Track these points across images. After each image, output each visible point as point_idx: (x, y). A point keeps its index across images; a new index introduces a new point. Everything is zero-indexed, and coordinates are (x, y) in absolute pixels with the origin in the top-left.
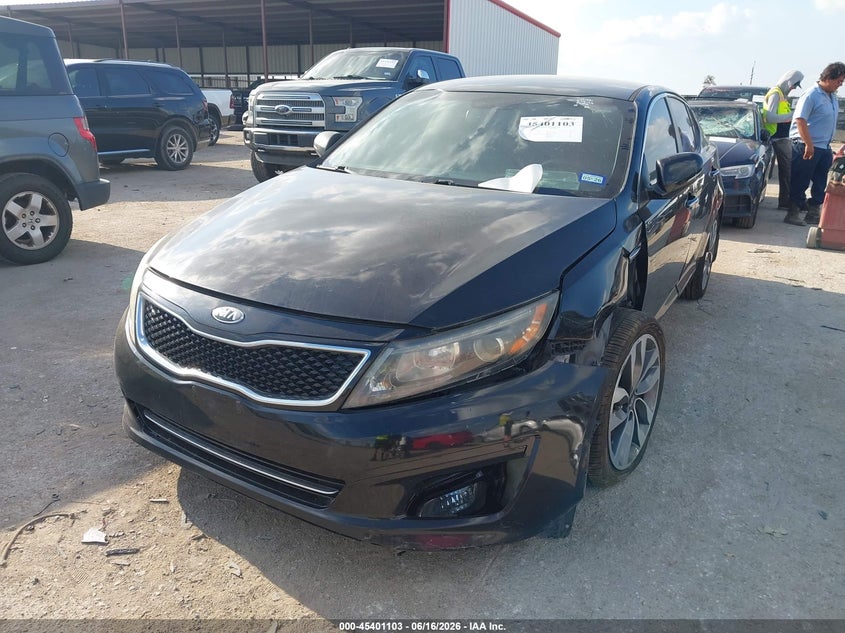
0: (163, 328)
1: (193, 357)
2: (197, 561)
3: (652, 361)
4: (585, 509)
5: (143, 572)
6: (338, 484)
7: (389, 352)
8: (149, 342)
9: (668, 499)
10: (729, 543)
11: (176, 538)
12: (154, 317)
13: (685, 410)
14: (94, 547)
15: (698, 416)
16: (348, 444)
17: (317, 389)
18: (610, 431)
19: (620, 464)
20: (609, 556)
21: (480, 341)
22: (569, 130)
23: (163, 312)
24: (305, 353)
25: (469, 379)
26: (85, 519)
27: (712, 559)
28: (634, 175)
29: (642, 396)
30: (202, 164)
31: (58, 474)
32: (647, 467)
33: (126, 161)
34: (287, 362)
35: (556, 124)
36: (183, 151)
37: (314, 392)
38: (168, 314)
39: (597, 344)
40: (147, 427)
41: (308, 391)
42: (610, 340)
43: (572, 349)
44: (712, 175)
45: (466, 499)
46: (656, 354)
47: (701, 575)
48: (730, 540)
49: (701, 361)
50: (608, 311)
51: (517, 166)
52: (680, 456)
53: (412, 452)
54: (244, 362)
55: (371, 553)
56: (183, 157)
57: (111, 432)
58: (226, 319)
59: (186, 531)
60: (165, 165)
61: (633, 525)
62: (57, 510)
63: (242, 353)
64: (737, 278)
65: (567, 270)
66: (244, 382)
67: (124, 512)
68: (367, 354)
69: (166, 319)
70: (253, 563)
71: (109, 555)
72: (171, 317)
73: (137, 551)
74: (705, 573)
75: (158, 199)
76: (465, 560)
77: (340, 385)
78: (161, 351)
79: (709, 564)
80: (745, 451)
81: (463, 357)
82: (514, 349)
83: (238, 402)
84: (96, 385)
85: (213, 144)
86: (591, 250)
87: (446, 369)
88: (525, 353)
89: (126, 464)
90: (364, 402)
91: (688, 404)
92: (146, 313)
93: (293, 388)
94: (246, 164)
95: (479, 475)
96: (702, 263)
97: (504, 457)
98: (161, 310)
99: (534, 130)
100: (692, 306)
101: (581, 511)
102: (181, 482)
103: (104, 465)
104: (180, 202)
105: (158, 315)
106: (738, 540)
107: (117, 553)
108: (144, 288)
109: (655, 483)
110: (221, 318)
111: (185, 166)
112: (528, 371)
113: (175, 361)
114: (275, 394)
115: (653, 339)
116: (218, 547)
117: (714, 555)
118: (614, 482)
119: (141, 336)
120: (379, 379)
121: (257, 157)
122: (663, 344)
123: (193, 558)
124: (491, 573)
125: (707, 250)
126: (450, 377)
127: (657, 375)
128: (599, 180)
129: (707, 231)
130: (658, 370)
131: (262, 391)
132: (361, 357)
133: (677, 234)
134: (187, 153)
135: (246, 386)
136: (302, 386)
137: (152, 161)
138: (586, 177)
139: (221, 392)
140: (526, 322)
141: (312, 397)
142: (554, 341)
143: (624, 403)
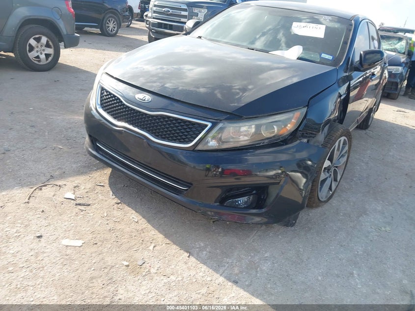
0: (110, 101)
1: (124, 117)
2: (117, 213)
3: (344, 151)
4: (303, 215)
5: (92, 214)
6: (189, 185)
7: (220, 125)
8: (102, 108)
9: (343, 217)
10: (371, 241)
11: (108, 202)
12: (106, 96)
13: (355, 179)
14: (69, 200)
15: (361, 182)
16: (194, 167)
17: (184, 139)
18: (320, 180)
19: (322, 198)
20: (313, 238)
21: (265, 127)
22: (318, 32)
23: (110, 94)
24: (179, 121)
25: (257, 144)
26: (66, 188)
27: (362, 247)
28: (348, 58)
29: (336, 167)
30: (123, 35)
31: (53, 167)
32: (334, 202)
33: (86, 29)
34: (170, 124)
35: (311, 27)
36: (114, 27)
37: (182, 140)
38: (113, 95)
39: (321, 137)
40: (98, 149)
41: (179, 139)
42: (327, 136)
43: (309, 137)
44: (384, 66)
45: (246, 203)
46: (347, 148)
47: (356, 253)
48: (372, 239)
49: (364, 158)
50: (329, 121)
51: (289, 46)
52: (350, 199)
53: (223, 176)
54: (149, 122)
55: (199, 220)
56: (114, 30)
57: (77, 152)
58: (142, 100)
59: (112, 199)
60: (105, 33)
61: (325, 226)
62: (52, 182)
63: (148, 117)
64: (386, 122)
65: (311, 98)
66: (148, 131)
67: (83, 187)
68: (210, 125)
69: (112, 97)
70: (144, 218)
71: (76, 205)
72: (114, 96)
73: (89, 205)
74: (358, 252)
75: (101, 49)
76: (243, 230)
77: (195, 138)
78: (108, 113)
79: (360, 248)
80: (383, 201)
81: (256, 133)
82: (281, 132)
83: (145, 141)
84: (70, 130)
85: (128, 26)
86: (324, 90)
87: (246, 138)
88: (287, 135)
89: (85, 167)
90: (205, 148)
91: (356, 177)
92: (102, 94)
93: (172, 137)
94: (145, 38)
95: (254, 192)
96: (371, 111)
97: (268, 183)
98: (109, 92)
99: (300, 29)
100: (363, 132)
101: (301, 217)
102: (110, 178)
103: (74, 166)
104: (111, 52)
105: (108, 95)
106: (376, 240)
107: (80, 205)
108: (101, 81)
109: (337, 209)
110: (140, 99)
111: (114, 35)
112: (286, 144)
113: (115, 118)
114: (163, 139)
115: (347, 140)
116: (127, 208)
117: (363, 245)
118: (317, 206)
119: (98, 104)
120: (213, 138)
121: (151, 34)
122: (351, 144)
123: (115, 212)
124: (255, 237)
125: (374, 105)
126: (249, 142)
127: (345, 159)
128: (330, 57)
129: (375, 97)
130: (346, 156)
131: (157, 137)
132: (206, 126)
133: (359, 97)
134: (116, 28)
135: (149, 134)
136: (176, 137)
137: (98, 31)
138: (324, 55)
139: (137, 135)
140: (289, 119)
141: (180, 142)
142: (302, 131)
143: (328, 169)
